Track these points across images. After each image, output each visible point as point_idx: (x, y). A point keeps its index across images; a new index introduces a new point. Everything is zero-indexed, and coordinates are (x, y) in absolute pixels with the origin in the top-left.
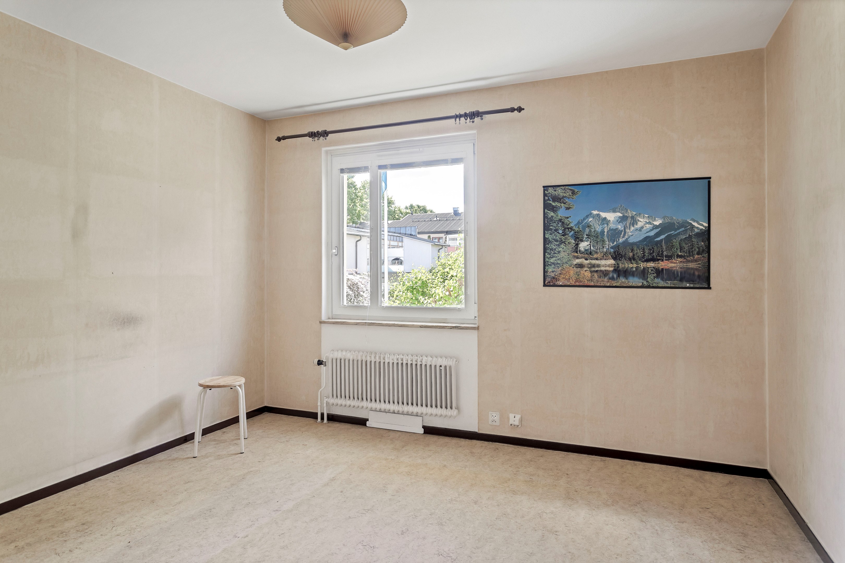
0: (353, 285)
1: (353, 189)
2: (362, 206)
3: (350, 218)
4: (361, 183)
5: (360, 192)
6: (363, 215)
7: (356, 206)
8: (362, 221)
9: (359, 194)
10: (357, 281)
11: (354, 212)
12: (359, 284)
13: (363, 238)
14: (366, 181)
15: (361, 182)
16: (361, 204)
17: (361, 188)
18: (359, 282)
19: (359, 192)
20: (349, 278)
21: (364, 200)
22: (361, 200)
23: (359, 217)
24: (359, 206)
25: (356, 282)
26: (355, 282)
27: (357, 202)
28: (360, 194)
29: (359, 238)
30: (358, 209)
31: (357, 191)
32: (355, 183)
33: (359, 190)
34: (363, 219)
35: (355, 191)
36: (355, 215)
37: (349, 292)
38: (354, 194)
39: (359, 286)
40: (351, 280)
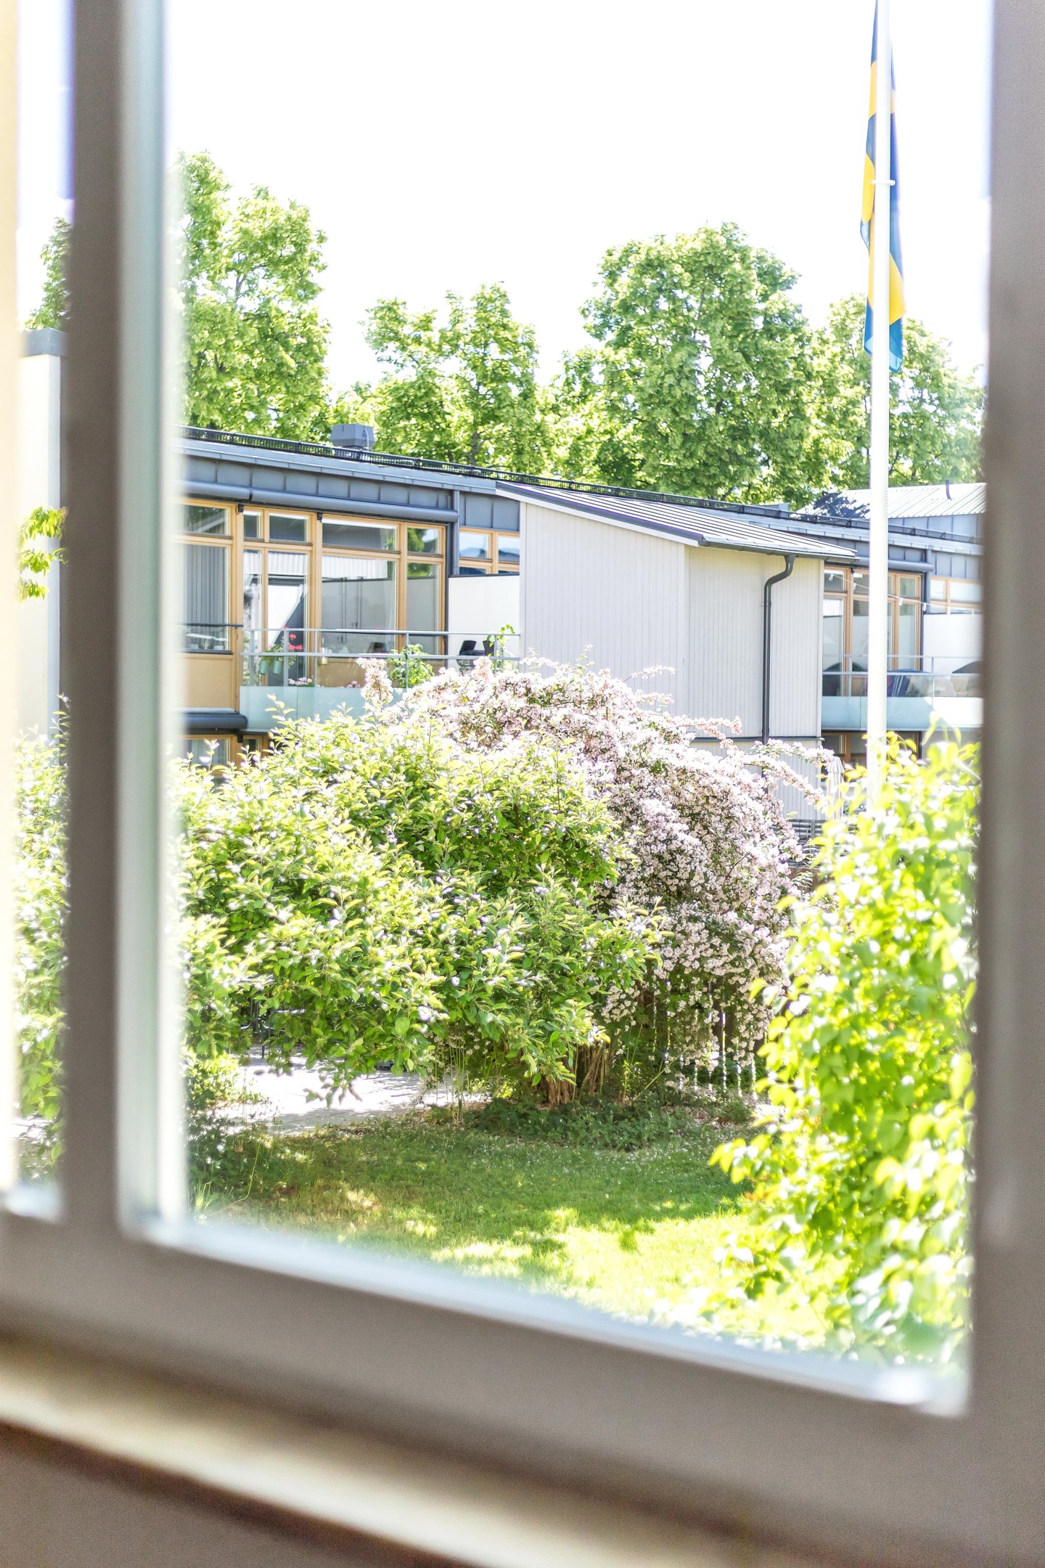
0: (707, 803)
1: (792, 337)
2: (830, 420)
3: (774, 473)
4: (829, 312)
5: (822, 352)
6: (833, 459)
7: (803, 418)
8: (832, 489)
9: (816, 361)
10: (725, 782)
11: (792, 445)
12: (738, 796)
13: (797, 563)
14: (852, 299)
15: (831, 306)
16: (824, 409)
17: (825, 337)
18: (736, 790)
19: (815, 354)
20: (688, 769)
21: (841, 389)
22: (830, 388)
23: (814, 466)
24: (815, 421)
25: (723, 786)
26: (715, 787)
27: (805, 398)
28: (820, 364)
29: (778, 567)
30: (814, 433)
31: (808, 351)
32: (799, 312)
33: (815, 343)
34: (834, 479)
35: (796, 351)
36: (798, 457)
37: (682, 836)
38: (792, 365)
39: (736, 808)
40: (697, 776)
